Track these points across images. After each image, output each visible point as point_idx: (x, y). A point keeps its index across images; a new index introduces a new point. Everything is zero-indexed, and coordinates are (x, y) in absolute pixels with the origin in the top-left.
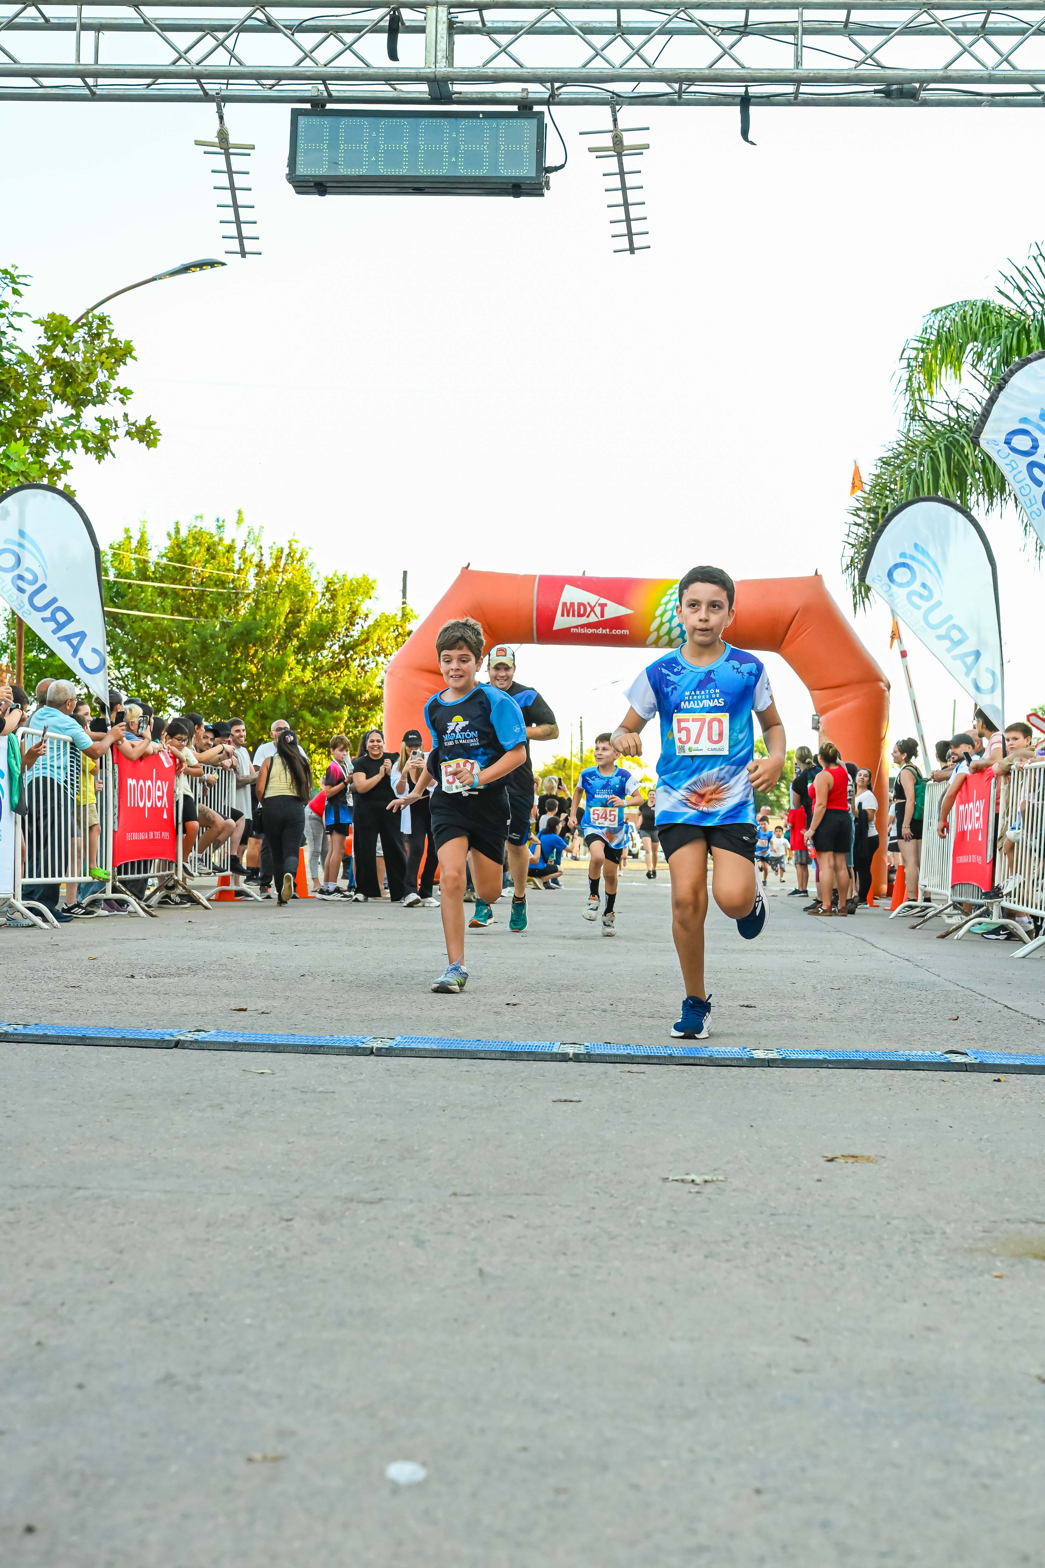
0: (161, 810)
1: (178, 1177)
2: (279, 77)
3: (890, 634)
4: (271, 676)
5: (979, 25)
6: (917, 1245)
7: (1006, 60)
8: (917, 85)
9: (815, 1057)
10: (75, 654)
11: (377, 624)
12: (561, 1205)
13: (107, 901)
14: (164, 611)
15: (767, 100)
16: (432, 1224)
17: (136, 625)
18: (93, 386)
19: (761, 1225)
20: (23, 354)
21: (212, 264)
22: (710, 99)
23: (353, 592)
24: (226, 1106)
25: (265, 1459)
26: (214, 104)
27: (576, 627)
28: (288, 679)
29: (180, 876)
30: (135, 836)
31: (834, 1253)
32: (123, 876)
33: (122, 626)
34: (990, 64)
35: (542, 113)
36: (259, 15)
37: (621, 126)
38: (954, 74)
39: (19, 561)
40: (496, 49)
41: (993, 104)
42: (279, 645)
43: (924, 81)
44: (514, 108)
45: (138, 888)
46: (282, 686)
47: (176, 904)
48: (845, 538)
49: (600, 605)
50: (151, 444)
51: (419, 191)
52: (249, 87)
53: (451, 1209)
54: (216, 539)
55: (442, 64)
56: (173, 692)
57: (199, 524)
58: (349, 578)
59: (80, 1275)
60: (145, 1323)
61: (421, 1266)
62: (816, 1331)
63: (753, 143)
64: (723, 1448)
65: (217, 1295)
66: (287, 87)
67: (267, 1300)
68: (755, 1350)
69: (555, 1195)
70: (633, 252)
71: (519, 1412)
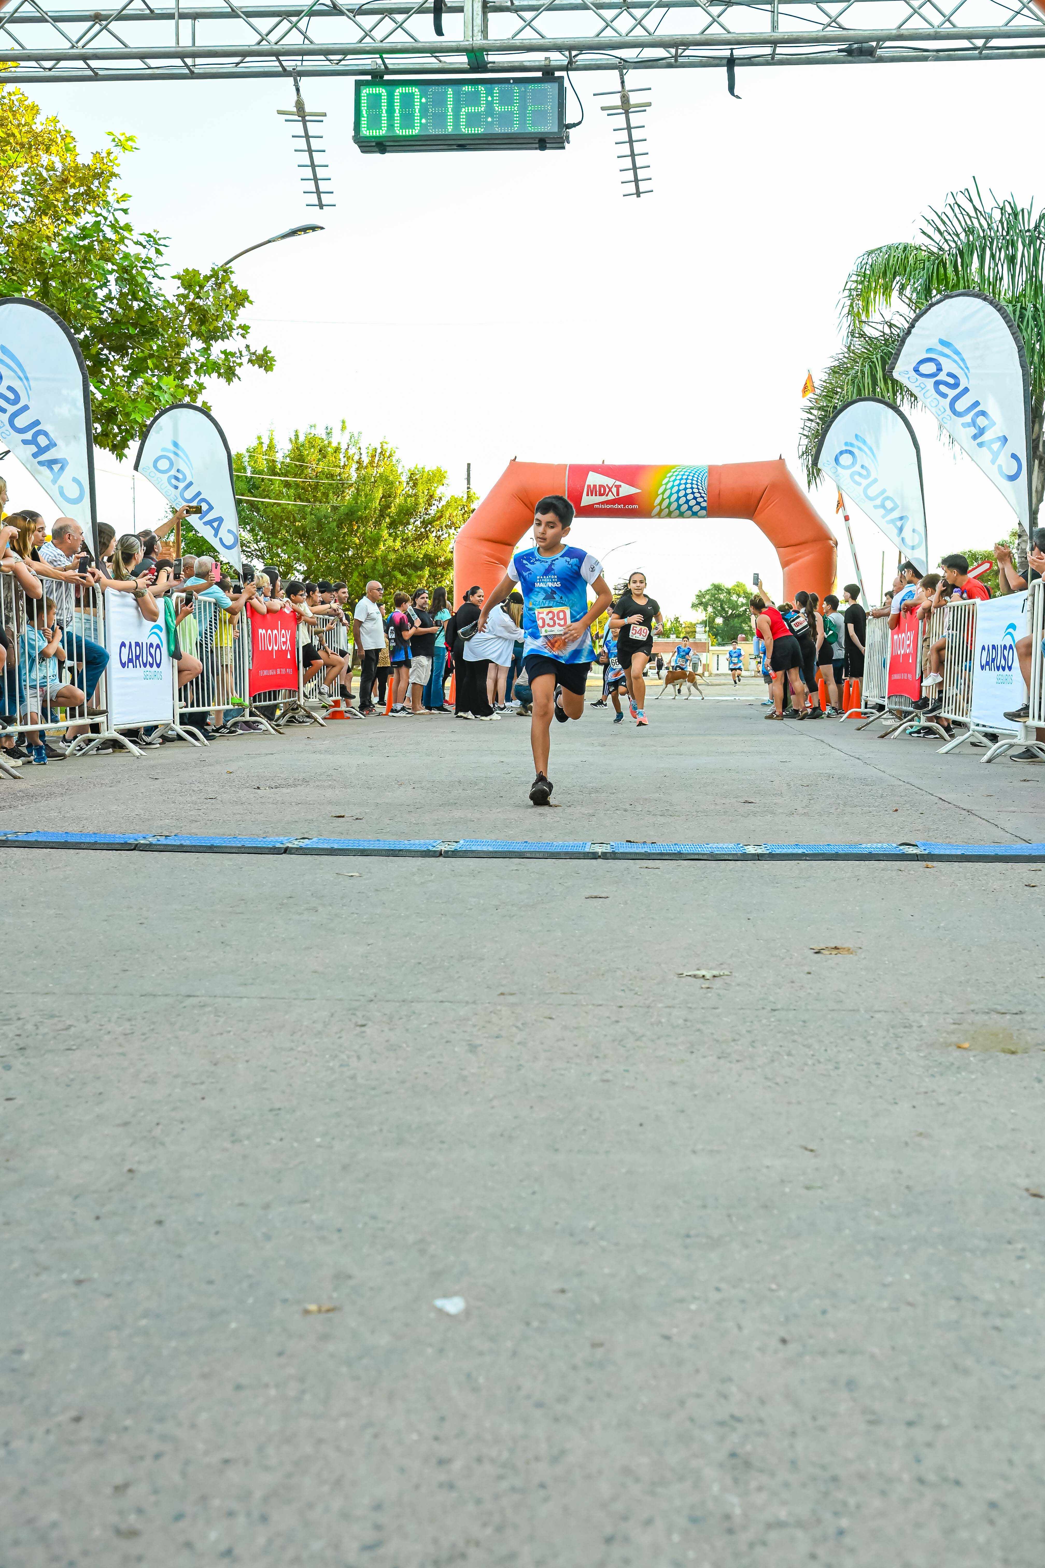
0: (286, 652)
1: (274, 982)
2: (345, 52)
3: (836, 503)
4: (371, 546)
6: (899, 1039)
7: (948, 20)
8: (874, 44)
9: (796, 851)
10: (216, 535)
11: (448, 505)
12: (593, 1005)
13: (246, 723)
14: (289, 499)
15: (749, 61)
16: (484, 1027)
17: (268, 510)
18: (220, 325)
19: (764, 1021)
20: (167, 301)
21: (314, 228)
22: (701, 61)
23: (430, 480)
24: (320, 909)
25: (320, 1311)
26: (292, 79)
27: (598, 504)
28: (383, 548)
29: (302, 702)
30: (265, 673)
31: (829, 1051)
32: (258, 704)
33: (258, 510)
34: (936, 23)
35: (563, 77)
37: (628, 87)
38: (905, 32)
39: (172, 464)
40: (523, 24)
41: (937, 59)
42: (376, 522)
43: (880, 39)
44: (539, 74)
45: (268, 711)
46: (378, 553)
47: (300, 722)
48: (801, 431)
50: (268, 368)
51: (462, 147)
52: (320, 62)
53: (500, 1011)
54: (326, 442)
55: (478, 37)
56: (298, 560)
57: (313, 431)
58: (426, 470)
59: (177, 1090)
60: (227, 1145)
61: (473, 1074)
62: (822, 1139)
63: (738, 97)
64: (747, 1286)
65: (294, 1111)
66: (352, 62)
67: (338, 1115)
68: (769, 1164)
69: (588, 994)
70: (638, 196)
71: (557, 1245)
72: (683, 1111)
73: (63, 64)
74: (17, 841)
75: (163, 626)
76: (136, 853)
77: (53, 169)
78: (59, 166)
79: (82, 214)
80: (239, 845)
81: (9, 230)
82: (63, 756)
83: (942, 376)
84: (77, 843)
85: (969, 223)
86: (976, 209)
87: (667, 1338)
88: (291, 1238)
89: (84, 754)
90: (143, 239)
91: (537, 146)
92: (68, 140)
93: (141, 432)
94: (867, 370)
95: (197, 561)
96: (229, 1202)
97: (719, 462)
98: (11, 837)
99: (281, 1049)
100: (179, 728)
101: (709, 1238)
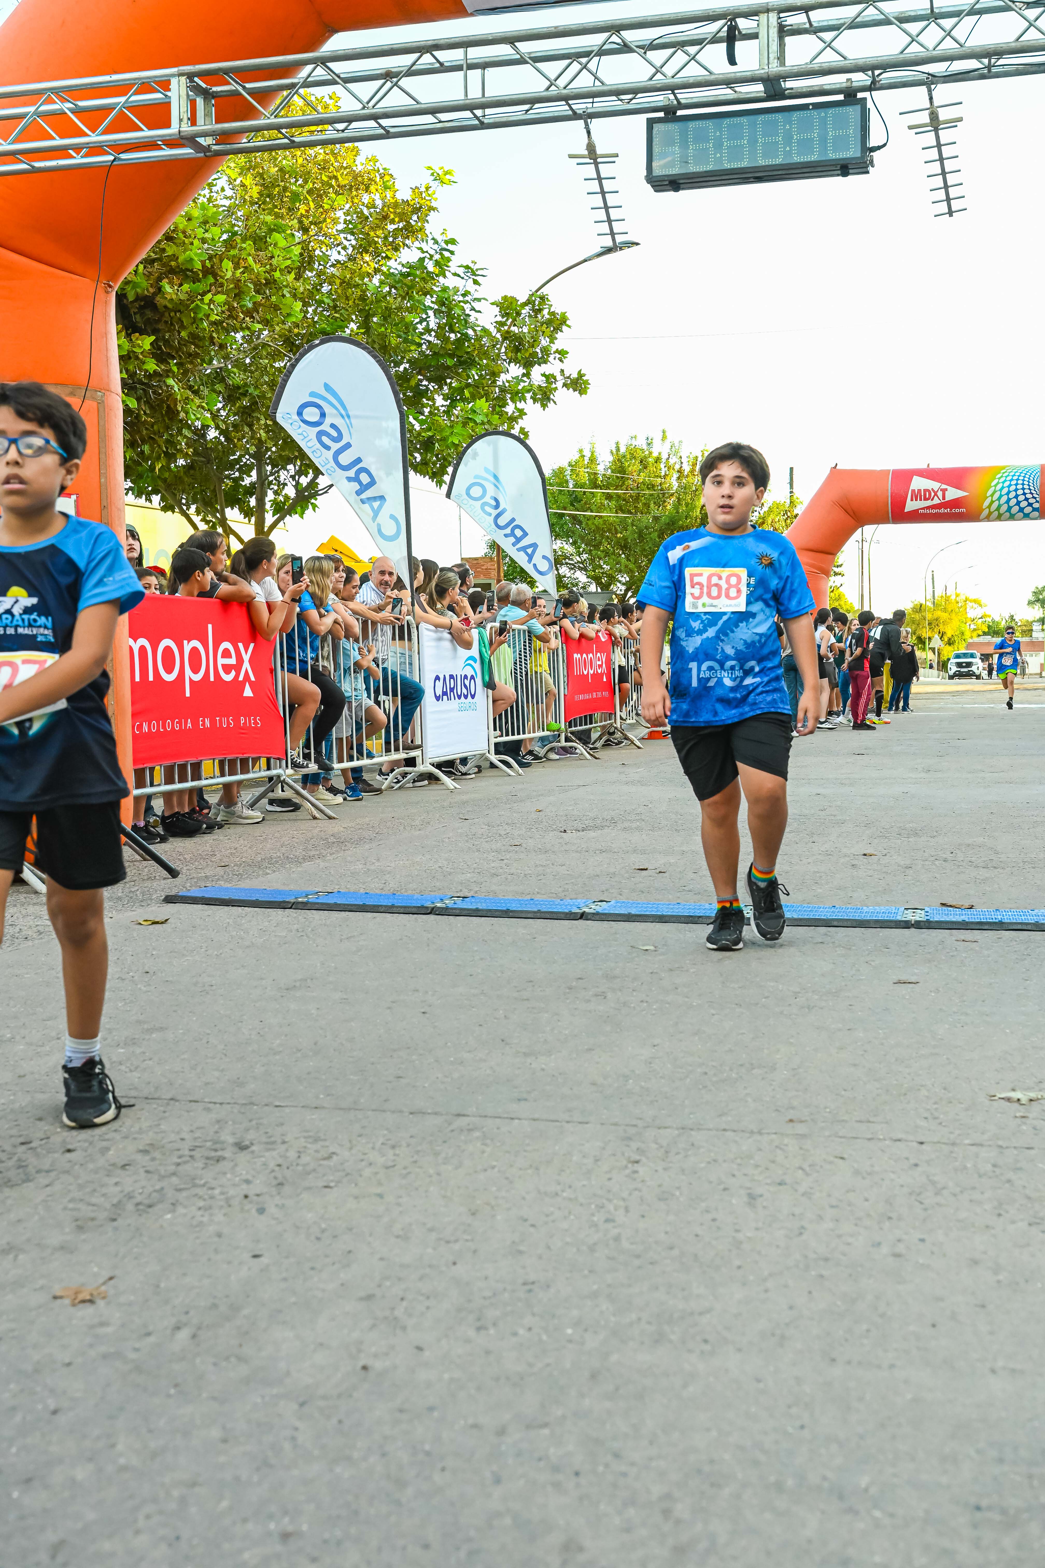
0: (602, 675)
1: (549, 1098)
2: (635, 91)
10: (530, 561)
11: (770, 510)
12: (891, 1139)
13: (563, 748)
14: (610, 511)
16: (767, 1169)
17: (590, 522)
18: (538, 350)
20: (484, 330)
21: (628, 245)
22: (1017, 69)
24: (609, 995)
26: (582, 122)
30: (581, 697)
32: (573, 729)
33: (580, 523)
35: (865, 99)
36: (614, 38)
37: (936, 103)
40: (823, 45)
44: (841, 97)
45: (584, 738)
47: (617, 744)
49: (942, 490)
50: (582, 392)
51: (759, 179)
52: (611, 103)
53: (786, 1145)
54: (647, 453)
55: (775, 64)
57: (634, 443)
59: (430, 1250)
60: (472, 1333)
61: (749, 1238)
65: (548, 1286)
66: (643, 100)
67: (595, 1295)
69: (887, 1123)
70: (951, 215)
71: (823, 1512)
72: (983, 1306)
73: (354, 125)
74: (318, 903)
75: (477, 657)
76: (432, 917)
77: (374, 206)
78: (379, 203)
79: (401, 249)
80: (536, 910)
81: (332, 269)
82: (379, 791)
84: (374, 906)
88: (522, 1481)
89: (400, 788)
90: (460, 271)
91: (839, 172)
92: (387, 178)
93: (456, 459)
95: (514, 588)
96: (462, 1422)
98: (312, 898)
99: (546, 1194)
100: (494, 758)
101: (1004, 1512)
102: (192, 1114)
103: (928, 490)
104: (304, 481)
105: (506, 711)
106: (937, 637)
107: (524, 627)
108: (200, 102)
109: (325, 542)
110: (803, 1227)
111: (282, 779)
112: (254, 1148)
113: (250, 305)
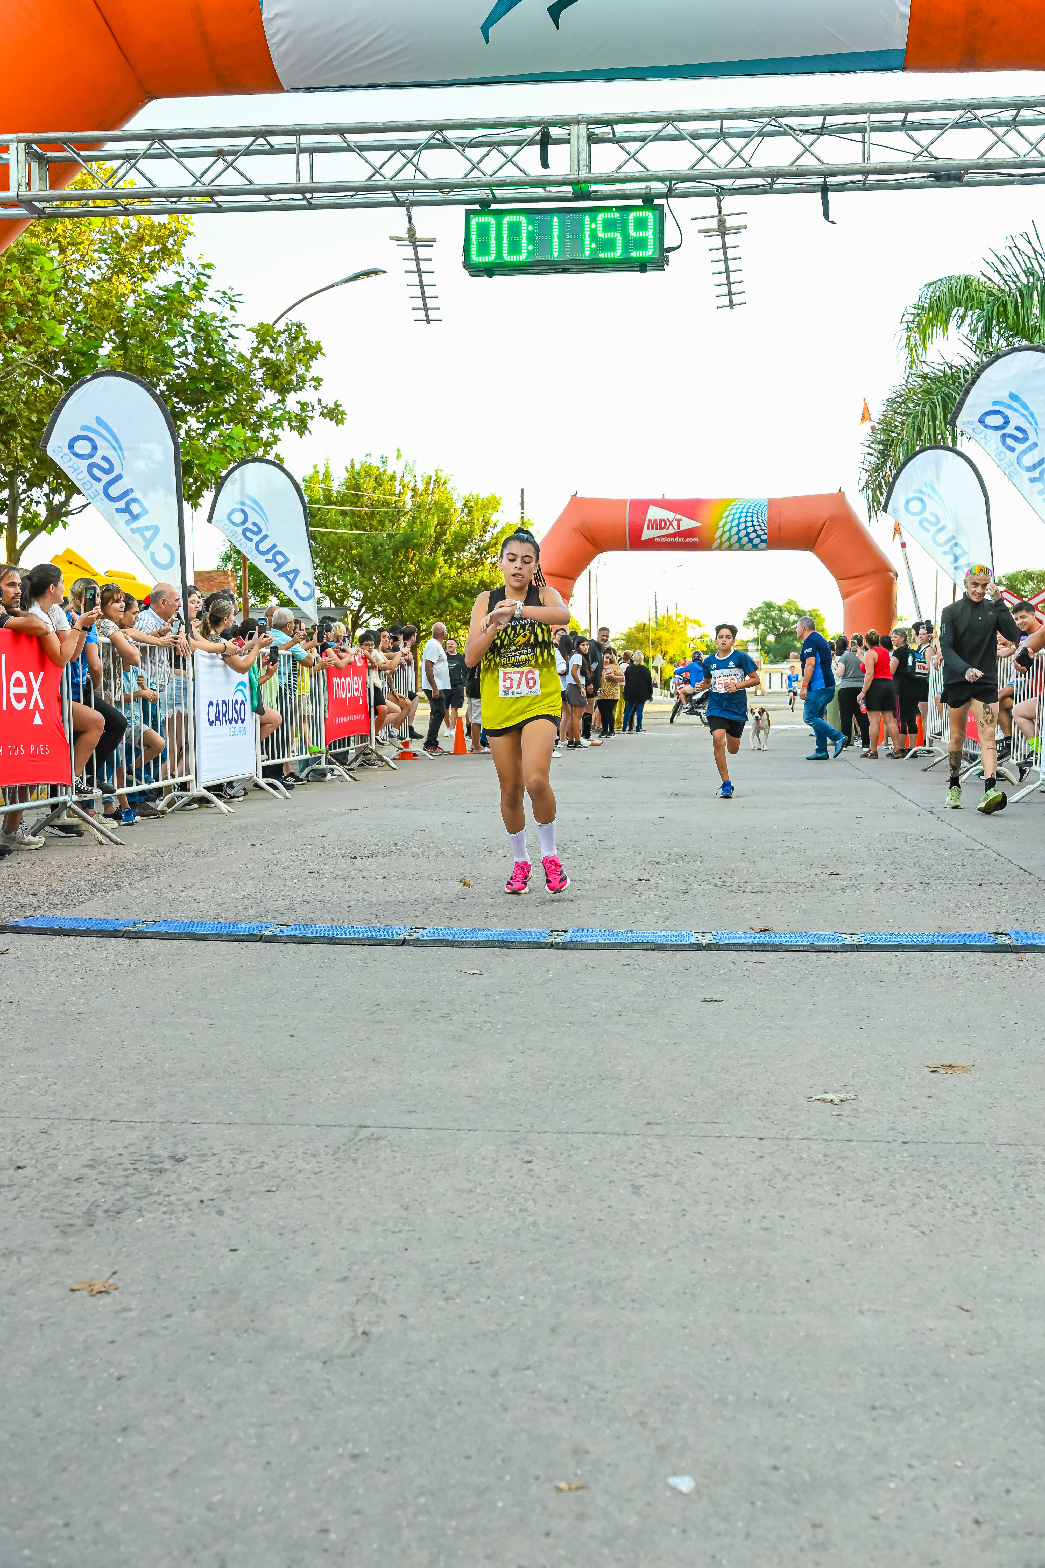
0: (358, 698)
2: (454, 186)
3: (893, 531)
4: (427, 573)
5: (1011, 118)
6: (1027, 1179)
7: (1035, 148)
8: (962, 171)
9: (892, 940)
12: (736, 1136)
14: (345, 527)
15: (842, 188)
16: (640, 1164)
17: (328, 539)
18: (294, 378)
19: (898, 1156)
20: (241, 356)
21: (376, 272)
22: (795, 188)
23: (484, 507)
24: (455, 1017)
25: (570, 1489)
26: (404, 208)
27: (659, 537)
28: (439, 575)
29: (373, 746)
30: (341, 720)
31: (964, 1193)
32: (333, 751)
34: (1022, 152)
35: (663, 205)
36: (438, 136)
37: (724, 212)
38: (990, 160)
40: (626, 156)
42: (431, 549)
43: (967, 167)
44: (639, 202)
45: (342, 759)
46: (434, 580)
48: (861, 465)
50: (339, 422)
52: (432, 194)
53: (651, 1144)
54: (382, 471)
55: (583, 171)
56: (354, 588)
57: (369, 460)
58: (481, 497)
59: (380, 1240)
60: (442, 1303)
61: (643, 1220)
62: (975, 1298)
63: (833, 222)
64: (935, 1462)
65: (491, 1264)
66: (460, 193)
67: (532, 1270)
68: (931, 1327)
69: (728, 1123)
70: (732, 308)
71: (761, 1417)
72: (843, 1265)
73: (185, 199)
74: (148, 932)
75: (247, 682)
76: (262, 944)
77: (129, 227)
78: (134, 224)
79: (157, 272)
81: (87, 288)
83: (1010, 430)
84: (205, 934)
85: (1029, 265)
86: (1035, 251)
87: (875, 1518)
88: (525, 1408)
89: (173, 810)
90: (218, 296)
91: (638, 268)
93: (216, 483)
94: (927, 409)
96: (461, 1369)
97: (779, 496)
98: (141, 928)
99: (462, 1191)
100: (261, 781)
101: (893, 1409)
102: (117, 1132)
103: (664, 520)
104: (58, 499)
105: (272, 735)
106: (659, 656)
107: (289, 652)
108: (34, 165)
109: (60, 553)
110: (684, 1210)
111: (68, 805)
112: (188, 1160)
113: (13, 326)
